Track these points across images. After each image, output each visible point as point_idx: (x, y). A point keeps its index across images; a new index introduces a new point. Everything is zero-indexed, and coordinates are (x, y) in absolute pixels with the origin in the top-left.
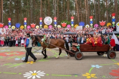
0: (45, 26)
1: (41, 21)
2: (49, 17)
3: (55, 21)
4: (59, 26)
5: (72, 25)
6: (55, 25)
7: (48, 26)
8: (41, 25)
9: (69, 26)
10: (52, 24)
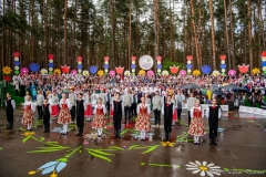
0: (141, 72)
1: (134, 62)
2: (148, 57)
3: (159, 63)
4: (166, 73)
5: (189, 71)
6: (159, 71)
7: (146, 71)
8: (133, 70)
9: (183, 72)
10: (153, 69)
